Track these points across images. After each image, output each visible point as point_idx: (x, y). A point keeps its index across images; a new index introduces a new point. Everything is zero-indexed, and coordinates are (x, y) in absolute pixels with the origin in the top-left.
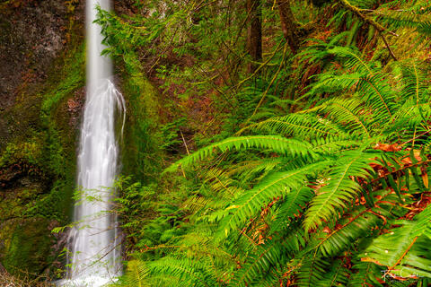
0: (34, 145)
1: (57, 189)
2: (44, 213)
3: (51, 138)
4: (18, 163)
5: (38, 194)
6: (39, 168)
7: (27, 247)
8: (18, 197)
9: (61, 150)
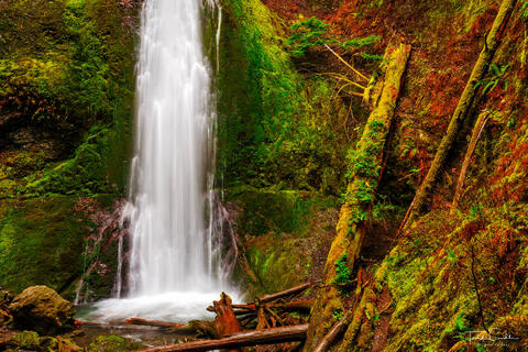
0: (50, 64)
1: (93, 141)
2: (63, 188)
3: (85, 50)
4: (15, 94)
5: (47, 161)
6: (58, 103)
7: (34, 239)
8: (8, 164)
9: (105, 68)
